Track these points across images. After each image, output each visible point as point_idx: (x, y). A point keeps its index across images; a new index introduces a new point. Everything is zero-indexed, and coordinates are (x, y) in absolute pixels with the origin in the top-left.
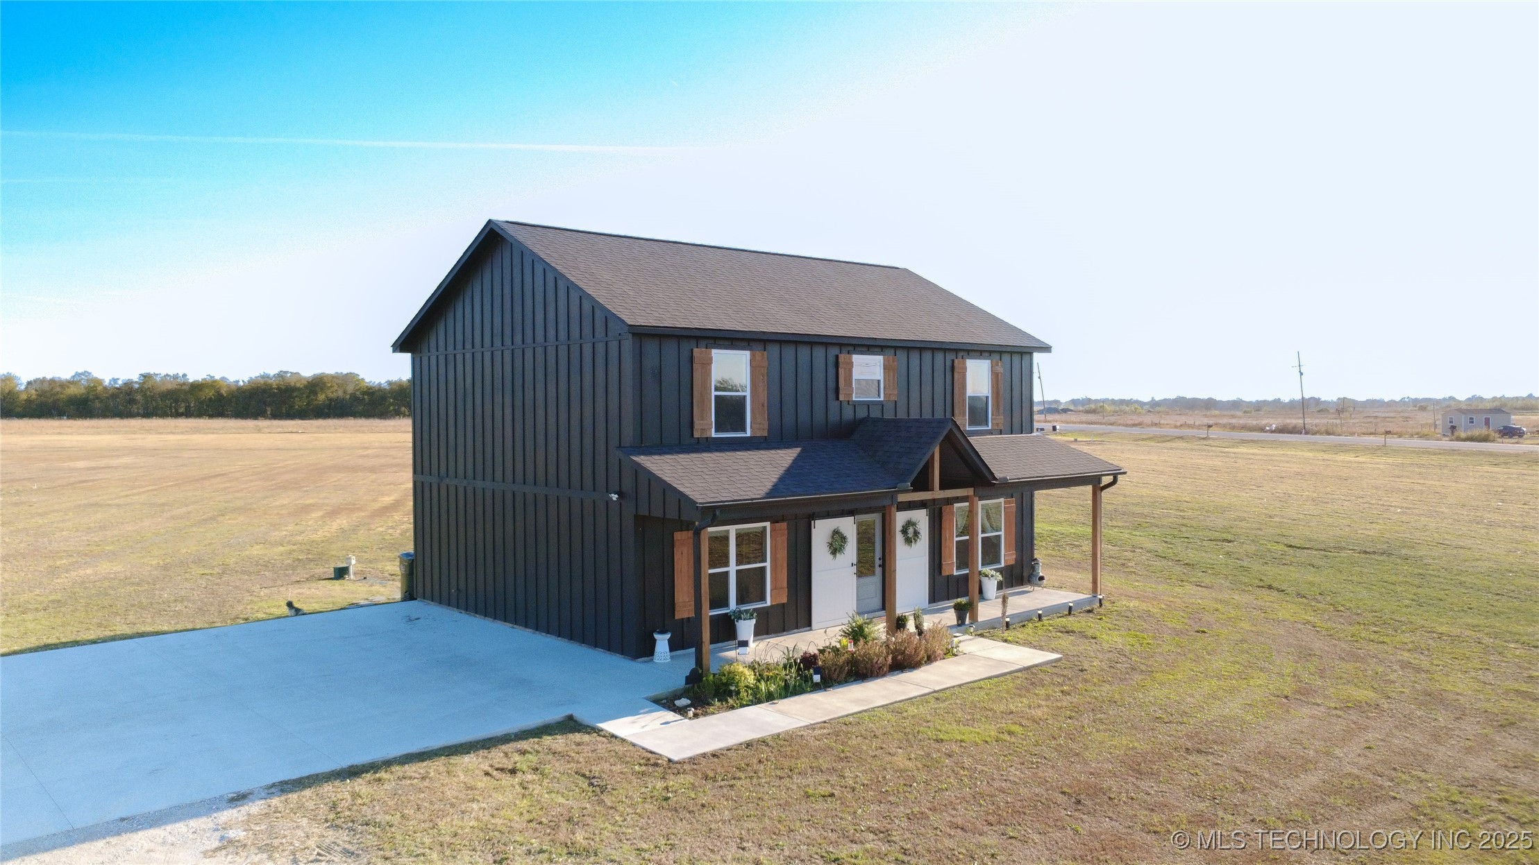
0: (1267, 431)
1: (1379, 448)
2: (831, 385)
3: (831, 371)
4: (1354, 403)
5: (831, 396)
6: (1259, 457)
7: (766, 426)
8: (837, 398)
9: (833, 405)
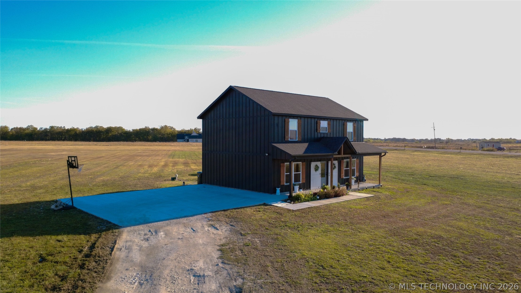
0: (423, 148)
1: (458, 153)
2: (316, 128)
3: (316, 125)
4: (452, 140)
5: (316, 131)
6: (421, 155)
7: (301, 138)
8: (317, 132)
9: (316, 133)
